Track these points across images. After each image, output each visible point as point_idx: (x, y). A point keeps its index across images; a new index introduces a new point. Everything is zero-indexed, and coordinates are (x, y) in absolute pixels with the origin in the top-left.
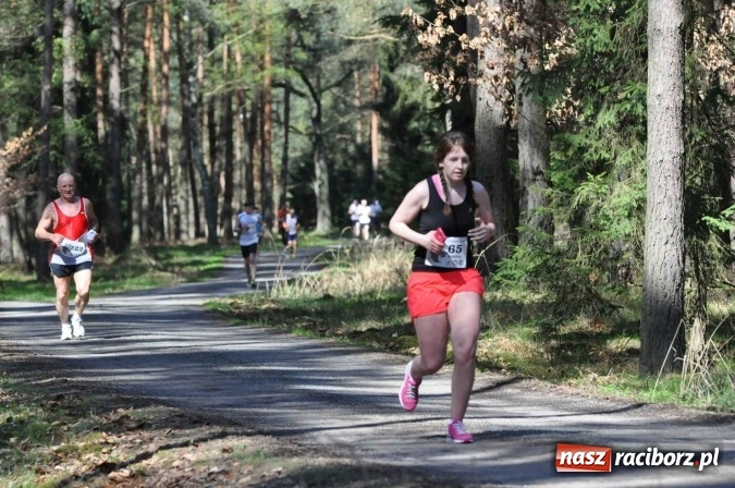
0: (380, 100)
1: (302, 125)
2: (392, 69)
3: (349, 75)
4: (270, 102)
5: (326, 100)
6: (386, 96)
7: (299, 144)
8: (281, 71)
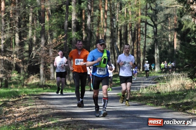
0: (177, 27)
1: (151, 35)
2: (181, 17)
3: (167, 18)
4: (140, 28)
5: (159, 27)
6: (179, 26)
7: (150, 41)
8: (144, 17)
